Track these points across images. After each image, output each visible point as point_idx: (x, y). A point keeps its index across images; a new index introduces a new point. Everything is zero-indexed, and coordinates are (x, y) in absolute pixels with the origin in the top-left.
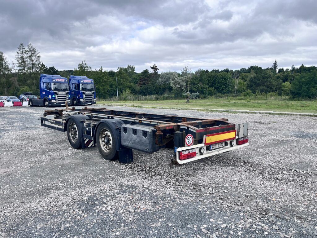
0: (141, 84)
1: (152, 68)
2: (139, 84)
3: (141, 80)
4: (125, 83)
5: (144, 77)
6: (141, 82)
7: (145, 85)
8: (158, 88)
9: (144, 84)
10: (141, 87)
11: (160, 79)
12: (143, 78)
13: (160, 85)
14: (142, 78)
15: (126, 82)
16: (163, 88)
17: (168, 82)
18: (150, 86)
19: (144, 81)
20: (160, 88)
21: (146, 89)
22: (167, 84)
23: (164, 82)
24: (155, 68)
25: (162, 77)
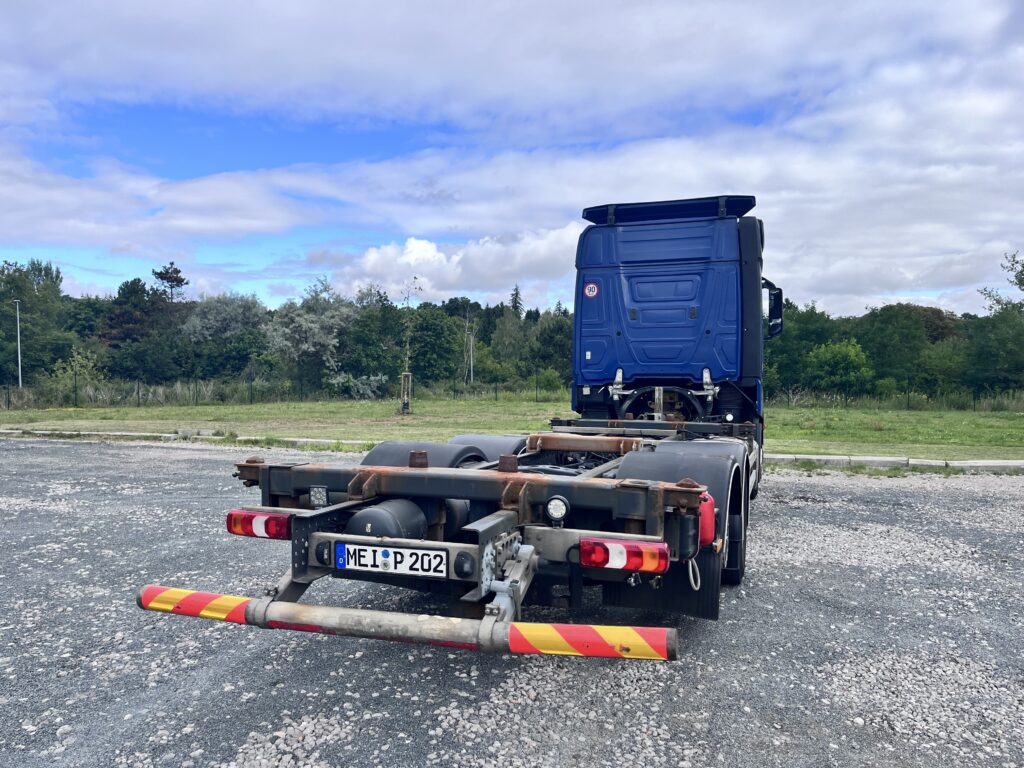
0: (115, 338)
1: (161, 276)
2: (104, 336)
3: (111, 319)
4: (37, 330)
5: (128, 307)
6: (111, 327)
7: (134, 340)
8: (192, 355)
9: (126, 336)
10: (116, 346)
11: (195, 322)
12: (122, 315)
13: (198, 343)
14: (117, 312)
15: (45, 328)
16: (209, 357)
17: (228, 334)
18: (158, 344)
19: (127, 326)
20: (198, 356)
21: (139, 357)
22: (227, 338)
23: (212, 331)
24: (172, 277)
25: (204, 315)
